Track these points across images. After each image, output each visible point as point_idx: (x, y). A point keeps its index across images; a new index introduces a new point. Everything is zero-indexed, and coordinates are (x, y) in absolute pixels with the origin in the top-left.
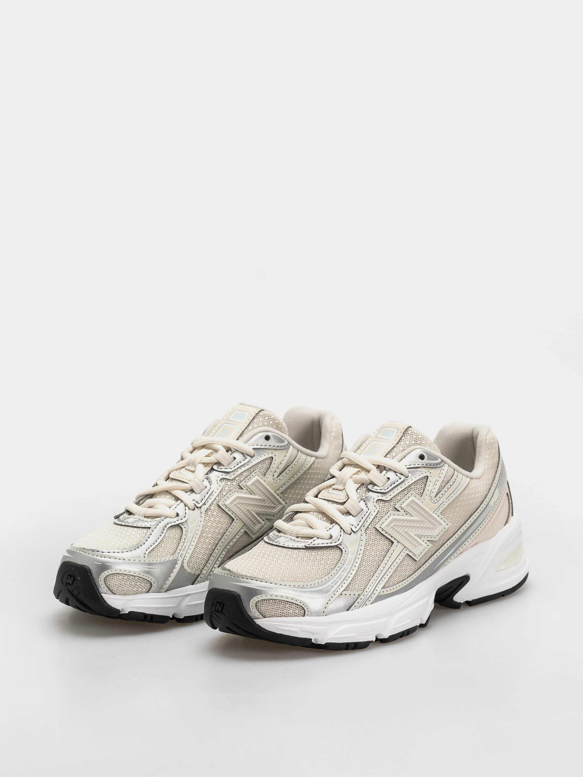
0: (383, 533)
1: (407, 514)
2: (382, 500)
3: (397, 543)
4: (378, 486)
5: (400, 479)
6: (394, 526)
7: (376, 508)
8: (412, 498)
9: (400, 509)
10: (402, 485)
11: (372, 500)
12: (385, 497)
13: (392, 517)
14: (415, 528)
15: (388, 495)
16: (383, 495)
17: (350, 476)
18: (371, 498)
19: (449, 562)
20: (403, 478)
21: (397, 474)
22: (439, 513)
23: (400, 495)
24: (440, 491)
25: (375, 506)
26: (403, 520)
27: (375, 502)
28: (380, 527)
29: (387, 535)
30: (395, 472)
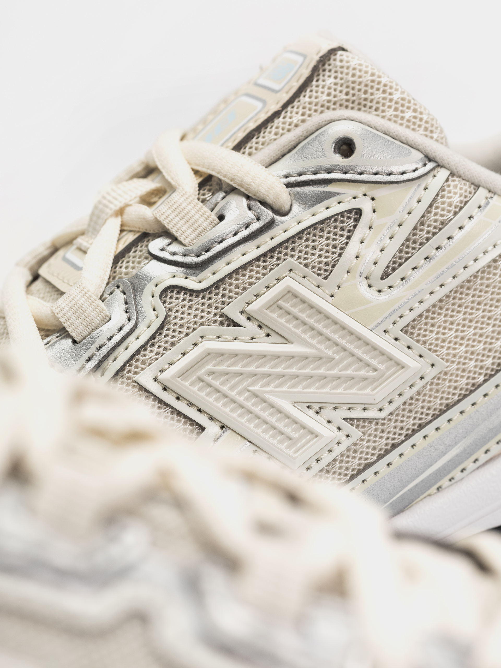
0: (168, 398)
1: (268, 335)
2: (180, 289)
3: (221, 431)
4: (181, 243)
5: (258, 219)
6: (209, 375)
7: (157, 317)
8: (288, 282)
9: (241, 319)
10: (265, 237)
11: (149, 288)
12: (194, 278)
13: (205, 345)
14: (295, 380)
15: (207, 273)
16: (190, 271)
17: (117, 208)
18: (149, 280)
19: (457, 479)
20: (268, 214)
21: (253, 203)
22: (396, 331)
23: (252, 271)
24: (406, 256)
25: (154, 310)
26: (249, 355)
27: (157, 294)
28: (155, 380)
29: (181, 406)
30: (248, 198)
